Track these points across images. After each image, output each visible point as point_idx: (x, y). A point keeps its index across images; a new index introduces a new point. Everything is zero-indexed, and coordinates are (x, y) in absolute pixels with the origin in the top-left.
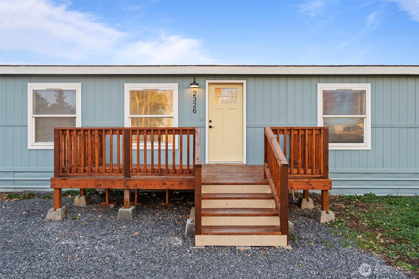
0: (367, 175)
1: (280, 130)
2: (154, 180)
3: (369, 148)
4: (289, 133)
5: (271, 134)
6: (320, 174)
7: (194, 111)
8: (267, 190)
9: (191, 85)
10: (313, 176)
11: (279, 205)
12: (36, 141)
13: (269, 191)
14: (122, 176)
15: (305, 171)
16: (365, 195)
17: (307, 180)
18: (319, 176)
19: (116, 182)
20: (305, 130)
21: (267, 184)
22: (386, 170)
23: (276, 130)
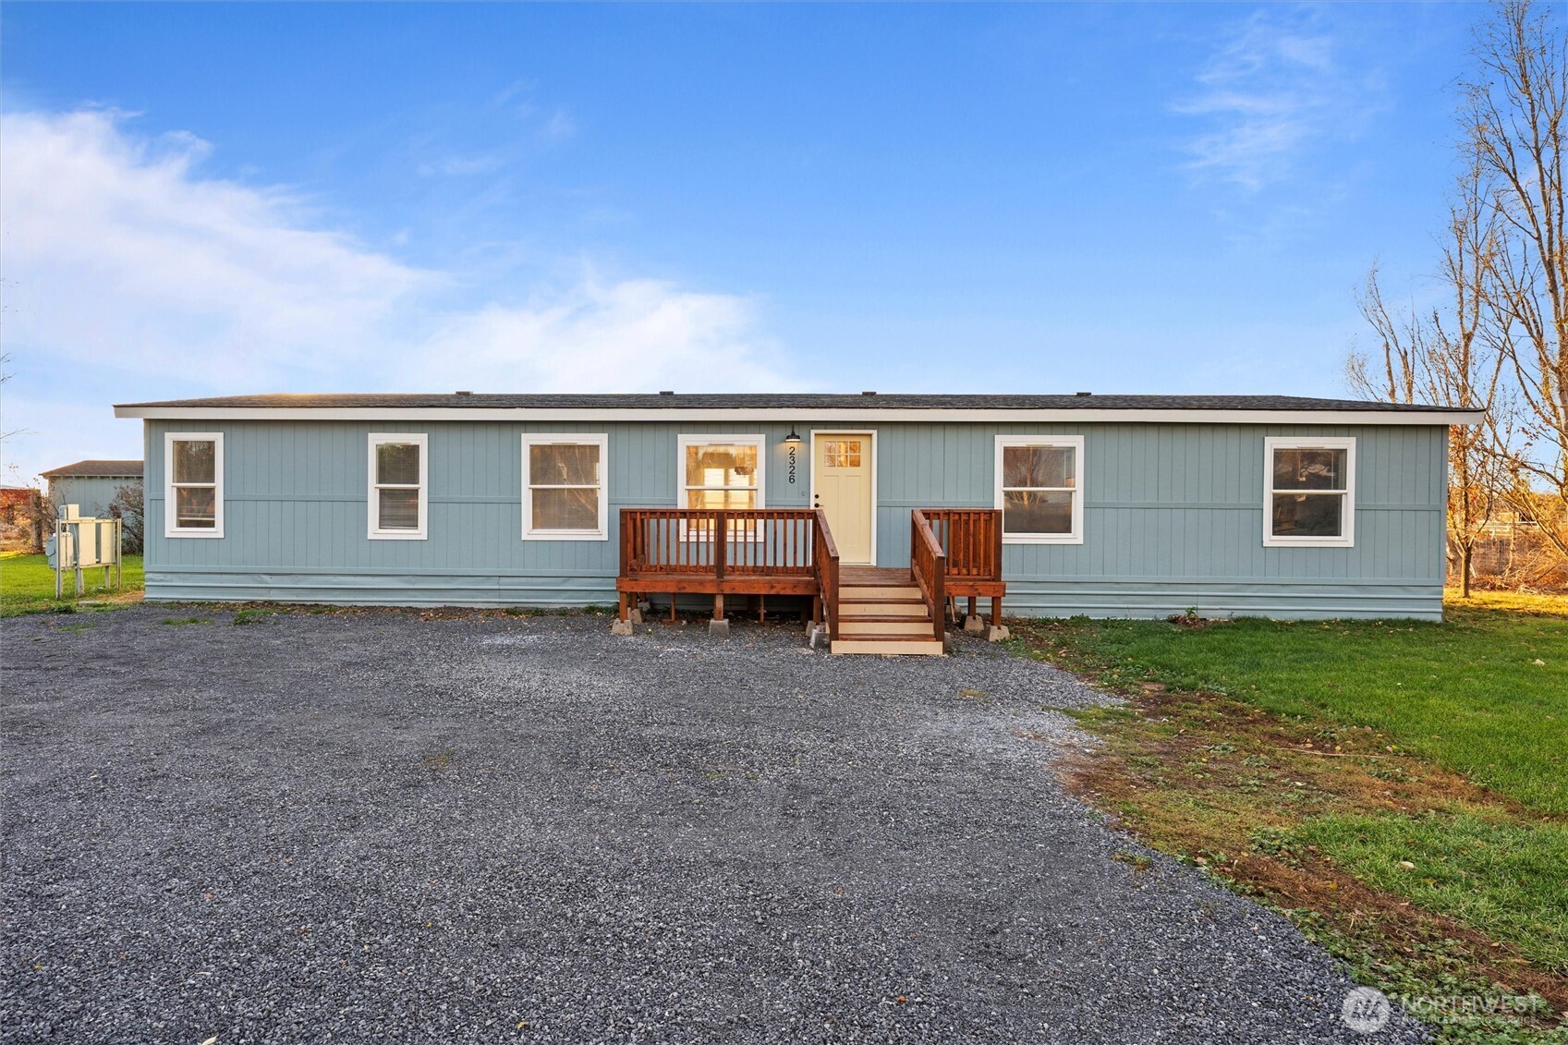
0: (1075, 585)
1: (934, 514)
2: (758, 582)
3: (1080, 541)
4: (946, 518)
5: (922, 520)
6: (990, 575)
7: (792, 480)
8: (916, 594)
9: (788, 438)
10: (980, 577)
11: (933, 608)
12: (534, 528)
13: (919, 596)
14: (712, 577)
15: (968, 570)
16: (1072, 618)
17: (971, 583)
18: (988, 577)
19: (707, 585)
20: (969, 514)
21: (917, 586)
22: (1107, 578)
23: (929, 514)
